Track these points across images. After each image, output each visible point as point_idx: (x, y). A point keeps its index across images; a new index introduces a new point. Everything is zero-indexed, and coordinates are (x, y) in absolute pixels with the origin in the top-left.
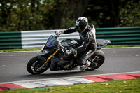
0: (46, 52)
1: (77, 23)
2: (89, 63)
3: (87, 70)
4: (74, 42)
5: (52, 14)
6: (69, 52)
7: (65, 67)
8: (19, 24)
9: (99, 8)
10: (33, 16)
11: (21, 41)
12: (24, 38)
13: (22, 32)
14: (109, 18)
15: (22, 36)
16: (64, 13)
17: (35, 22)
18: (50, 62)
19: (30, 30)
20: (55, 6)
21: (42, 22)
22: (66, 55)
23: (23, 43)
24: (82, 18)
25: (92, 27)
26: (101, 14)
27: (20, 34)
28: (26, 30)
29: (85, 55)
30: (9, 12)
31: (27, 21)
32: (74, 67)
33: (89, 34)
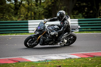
0: (38, 33)
1: (58, 15)
2: (66, 41)
3: (65, 45)
4: (56, 27)
5: (50, 8)
7: (50, 43)
8: (27, 15)
9: (84, 4)
10: (37, 8)
11: (28, 28)
12: (30, 25)
13: (29, 21)
14: (92, 12)
15: (29, 24)
16: (60, 7)
17: (38, 14)
18: (39, 40)
19: (35, 19)
20: (53, 3)
21: (43, 14)
22: (51, 35)
23: (29, 29)
24: (61, 11)
26: (86, 8)
27: (27, 22)
28: (31, 20)
29: (63, 36)
30: (20, 6)
31: (33, 13)
32: (56, 43)
33: (66, 22)
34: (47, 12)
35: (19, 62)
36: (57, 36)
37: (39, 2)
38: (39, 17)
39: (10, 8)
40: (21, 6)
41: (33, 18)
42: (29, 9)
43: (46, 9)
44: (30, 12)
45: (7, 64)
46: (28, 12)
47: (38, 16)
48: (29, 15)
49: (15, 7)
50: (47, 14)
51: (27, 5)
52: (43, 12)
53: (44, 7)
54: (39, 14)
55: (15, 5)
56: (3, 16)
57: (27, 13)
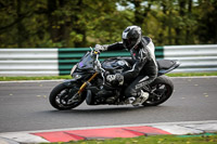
4: (122, 63)
5: (211, 20)
6: (111, 78)
8: (161, 35)
13: (165, 47)
15: (165, 53)
17: (185, 32)
19: (177, 44)
21: (196, 33)
24: (131, 28)
25: (148, 41)
27: (162, 50)
28: (170, 44)
29: (138, 83)
30: (145, 15)
31: (173, 30)
32: (123, 100)
33: (142, 51)
34: (204, 28)
35: (146, 135)
36: (122, 83)
37: (187, 6)
38: (187, 39)
39: (125, 20)
40: (149, 15)
41: (173, 41)
42: (164, 22)
43: (202, 21)
44: (167, 28)
45: (120, 139)
46: (164, 29)
47: (184, 37)
48: (166, 34)
49: (136, 17)
50: (204, 32)
51: (160, 14)
52: (195, 28)
53: (197, 16)
54: (188, 32)
55: (136, 12)
56: (111, 36)
57: (160, 29)
